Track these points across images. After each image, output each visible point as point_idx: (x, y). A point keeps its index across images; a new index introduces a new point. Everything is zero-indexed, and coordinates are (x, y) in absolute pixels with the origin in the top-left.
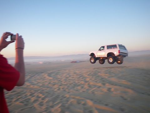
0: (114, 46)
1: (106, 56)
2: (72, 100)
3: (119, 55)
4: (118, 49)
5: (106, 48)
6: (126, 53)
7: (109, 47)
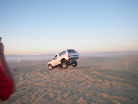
0: (64, 52)
1: (60, 63)
2: (88, 94)
3: (70, 59)
4: (67, 53)
5: (58, 55)
6: (77, 55)
7: (61, 54)
